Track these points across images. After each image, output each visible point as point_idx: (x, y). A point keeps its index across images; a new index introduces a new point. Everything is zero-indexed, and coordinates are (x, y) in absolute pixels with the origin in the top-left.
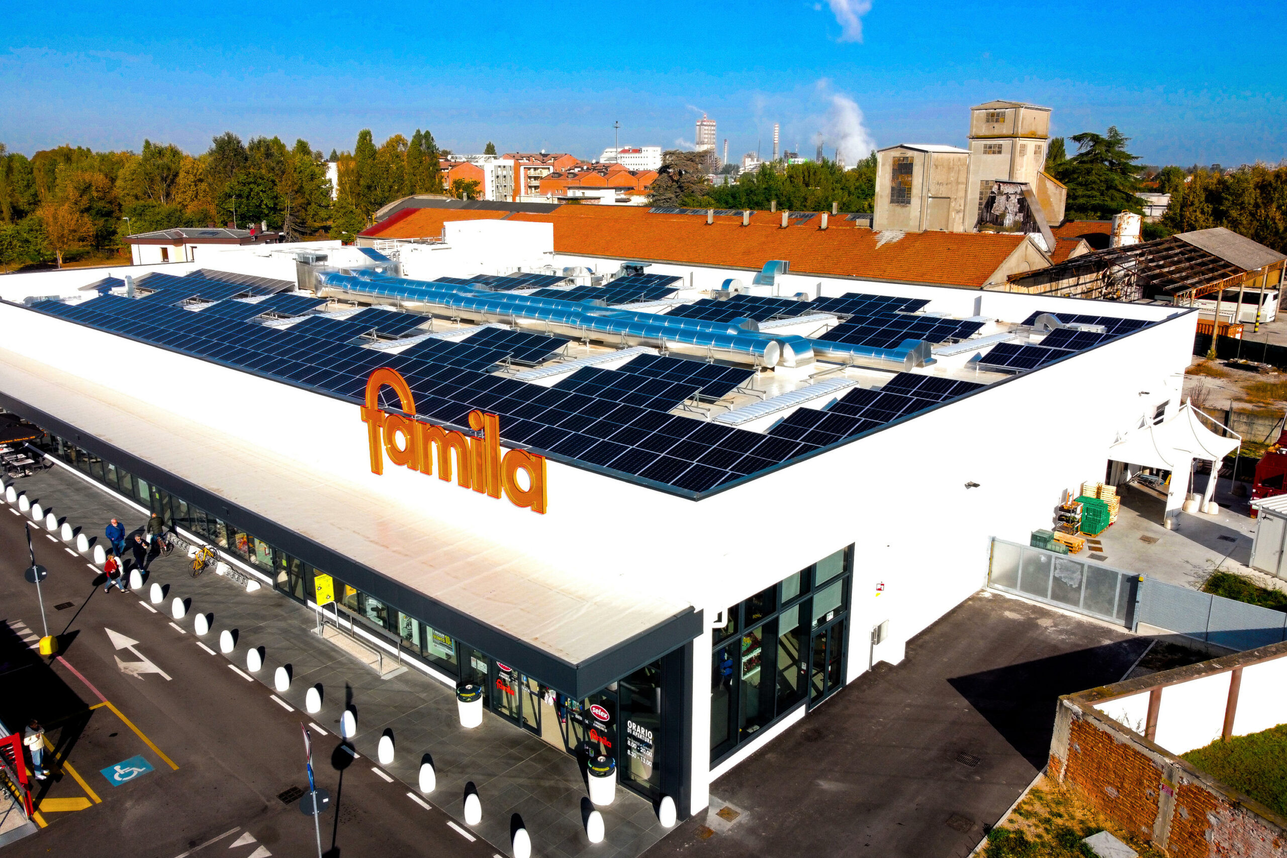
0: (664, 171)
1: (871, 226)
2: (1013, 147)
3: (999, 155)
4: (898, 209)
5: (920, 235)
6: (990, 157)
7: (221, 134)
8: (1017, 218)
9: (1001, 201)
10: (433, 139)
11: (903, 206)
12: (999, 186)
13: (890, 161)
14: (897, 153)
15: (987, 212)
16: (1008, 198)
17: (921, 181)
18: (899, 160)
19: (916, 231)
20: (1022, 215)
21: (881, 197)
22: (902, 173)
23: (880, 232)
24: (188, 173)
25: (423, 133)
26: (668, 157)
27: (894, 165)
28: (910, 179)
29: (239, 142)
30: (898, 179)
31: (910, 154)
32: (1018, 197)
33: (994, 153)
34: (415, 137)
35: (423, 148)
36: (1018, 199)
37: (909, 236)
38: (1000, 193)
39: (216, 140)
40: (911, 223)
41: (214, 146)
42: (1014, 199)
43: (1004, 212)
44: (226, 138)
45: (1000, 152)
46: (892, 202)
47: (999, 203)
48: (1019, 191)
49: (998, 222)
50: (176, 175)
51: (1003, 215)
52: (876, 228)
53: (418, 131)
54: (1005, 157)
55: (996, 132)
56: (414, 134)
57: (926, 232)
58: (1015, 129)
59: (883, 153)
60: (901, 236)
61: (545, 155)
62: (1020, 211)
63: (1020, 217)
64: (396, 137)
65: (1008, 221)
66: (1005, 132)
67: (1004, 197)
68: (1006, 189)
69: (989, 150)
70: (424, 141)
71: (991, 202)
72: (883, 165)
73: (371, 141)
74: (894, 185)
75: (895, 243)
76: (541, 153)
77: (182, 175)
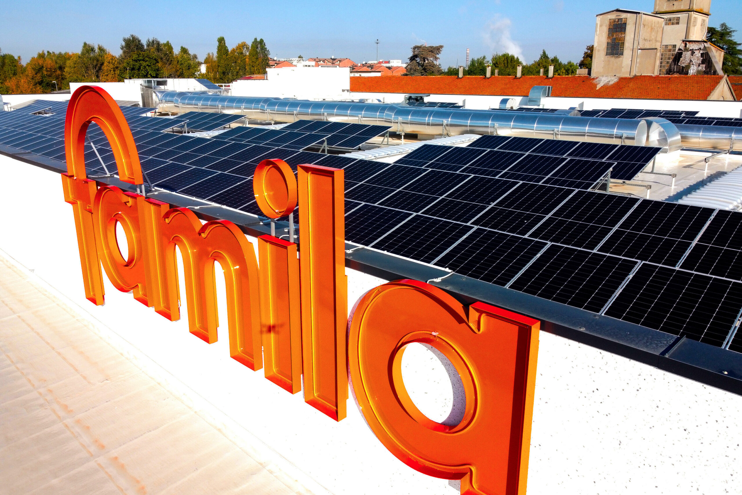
0: (414, 59)
1: (589, 73)
2: (689, 18)
3: (677, 26)
4: (612, 59)
5: (631, 78)
6: (670, 27)
7: (128, 36)
8: (700, 68)
9: (687, 55)
10: (265, 44)
11: (617, 57)
12: (686, 45)
13: (607, 23)
14: (613, 16)
15: (675, 65)
16: (693, 53)
17: (632, 36)
18: (615, 21)
19: (627, 76)
20: (704, 66)
21: (599, 51)
22: (617, 32)
23: (597, 78)
24: (109, 63)
25: (258, 40)
26: (416, 49)
27: (610, 25)
28: (623, 35)
29: (139, 41)
30: (613, 36)
31: (624, 16)
32: (701, 52)
33: (673, 24)
34: (253, 43)
35: (259, 50)
36: (702, 54)
37: (622, 79)
38: (686, 49)
39: (125, 40)
40: (623, 70)
41: (124, 44)
42: (698, 54)
43: (689, 64)
44: (131, 38)
45: (678, 23)
46: (607, 54)
47: (685, 57)
48: (702, 47)
49: (684, 71)
50: (102, 64)
51: (688, 67)
52: (593, 75)
53: (256, 39)
54: (682, 26)
55: (675, 8)
56: (253, 40)
57: (636, 77)
58: (691, 5)
59: (601, 16)
60: (614, 80)
61: (334, 59)
62: (703, 63)
63: (703, 67)
64: (242, 43)
65: (692, 70)
66: (682, 8)
67: (690, 52)
68: (690, 46)
69: (670, 22)
70: (259, 46)
71: (678, 56)
72: (601, 26)
73: (225, 43)
74: (609, 41)
75: (612, 85)
76: (331, 58)
77: (105, 64)
